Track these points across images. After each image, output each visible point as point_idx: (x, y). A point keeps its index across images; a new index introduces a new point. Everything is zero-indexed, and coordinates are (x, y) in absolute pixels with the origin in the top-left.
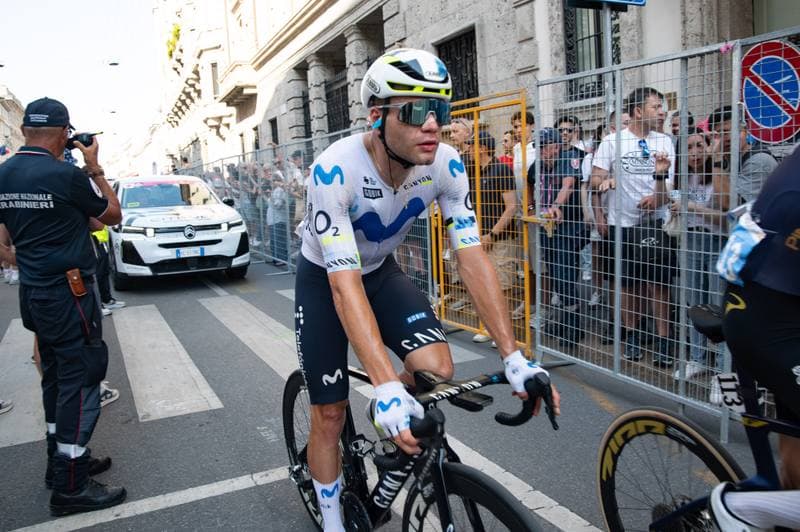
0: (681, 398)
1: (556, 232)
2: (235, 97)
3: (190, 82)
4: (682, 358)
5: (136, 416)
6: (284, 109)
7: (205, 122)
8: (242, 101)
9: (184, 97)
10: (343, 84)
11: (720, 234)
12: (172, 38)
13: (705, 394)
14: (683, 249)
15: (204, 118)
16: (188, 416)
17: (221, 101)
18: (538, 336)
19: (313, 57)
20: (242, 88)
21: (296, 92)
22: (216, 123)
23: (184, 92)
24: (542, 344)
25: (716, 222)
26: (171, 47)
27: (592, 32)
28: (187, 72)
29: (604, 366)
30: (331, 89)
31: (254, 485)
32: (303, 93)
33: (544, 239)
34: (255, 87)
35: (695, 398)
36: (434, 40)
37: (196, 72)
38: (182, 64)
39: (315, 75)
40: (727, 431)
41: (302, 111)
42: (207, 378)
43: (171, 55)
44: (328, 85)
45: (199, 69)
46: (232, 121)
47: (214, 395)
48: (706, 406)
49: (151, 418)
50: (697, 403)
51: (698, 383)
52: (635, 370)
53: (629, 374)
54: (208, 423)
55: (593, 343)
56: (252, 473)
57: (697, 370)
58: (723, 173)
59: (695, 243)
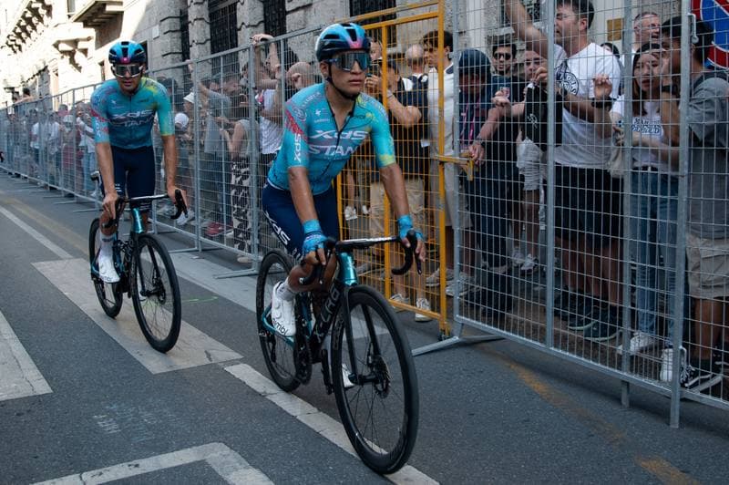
0: (625, 374)
1: (477, 174)
2: (95, 15)
4: (627, 327)
6: (156, 31)
7: (56, 46)
8: (104, 21)
9: (29, 15)
10: (230, 2)
11: (669, 173)
13: (655, 370)
14: (628, 191)
15: (54, 42)
17: (76, 21)
18: (456, 304)
20: (104, 5)
21: (173, 11)
22: (69, 48)
23: (29, 8)
24: (461, 314)
25: (665, 159)
29: (535, 339)
30: (216, 9)
32: (181, 12)
35: (641, 374)
40: (677, 413)
41: (179, 34)
42: (33, 357)
44: (212, 3)
46: (91, 45)
47: (42, 376)
48: (653, 383)
50: (643, 380)
51: (644, 356)
52: (572, 343)
53: (563, 348)
54: (29, 411)
55: (522, 311)
56: (81, 472)
57: (642, 344)
58: (672, 99)
59: (640, 185)
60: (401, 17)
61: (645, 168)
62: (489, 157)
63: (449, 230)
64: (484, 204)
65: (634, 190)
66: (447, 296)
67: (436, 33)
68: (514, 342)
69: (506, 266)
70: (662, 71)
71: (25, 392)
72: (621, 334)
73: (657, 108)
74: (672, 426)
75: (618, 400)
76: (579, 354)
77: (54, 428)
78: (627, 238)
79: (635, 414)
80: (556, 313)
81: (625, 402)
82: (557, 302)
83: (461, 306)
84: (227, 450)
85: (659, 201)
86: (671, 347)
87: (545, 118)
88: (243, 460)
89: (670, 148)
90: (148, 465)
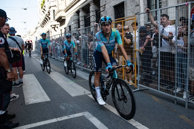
0: (176, 97)
1: (143, 53)
2: (59, 19)
3: (47, 15)
4: (176, 87)
5: (25, 103)
6: (73, 23)
7: (51, 26)
8: (61, 21)
9: (45, 19)
10: (89, 17)
11: (185, 53)
12: (42, 3)
13: (182, 96)
14: (176, 57)
15: (51, 25)
16: (40, 103)
17: (55, 21)
18: (138, 82)
19: (81, 9)
20: (61, 17)
21: (76, 19)
22: (54, 27)
23: (45, 18)
24: (139, 84)
25: (184, 50)
26: (42, 6)
27: (154, 4)
28: (46, 13)
29: (156, 89)
31: (57, 121)
32: (78, 19)
34: (65, 17)
35: (179, 97)
36: (113, 5)
37: (49, 13)
38: (45, 11)
39: (81, 14)
40: (187, 105)
41: (78, 24)
42: (47, 93)
43: (42, 8)
44: (85, 17)
45: (50, 12)
46: (59, 26)
47: (48, 97)
48: (182, 99)
50: (179, 98)
51: (180, 93)
52: (164, 90)
53: (162, 91)
54: (45, 105)
55: (153, 83)
56: (57, 118)
57: (179, 90)
58: (186, 37)
59: (179, 56)
60: (126, 19)
61: (180, 52)
62: (146, 50)
63: (137, 66)
64: (145, 60)
65: (178, 57)
66: (137, 80)
67: (134, 23)
68: (151, 90)
69: (150, 73)
70: (184, 30)
71: (45, 100)
72: (175, 88)
73: (182, 39)
74: (186, 108)
75: (174, 102)
76: (165, 93)
77: (51, 108)
78: (176, 67)
79: (177, 105)
80: (160, 84)
81: (175, 103)
82: (160, 81)
83: (139, 82)
84: (89, 113)
85: (183, 59)
86: (186, 91)
87: (158, 41)
88: (92, 116)
89: (185, 48)
90: (72, 116)
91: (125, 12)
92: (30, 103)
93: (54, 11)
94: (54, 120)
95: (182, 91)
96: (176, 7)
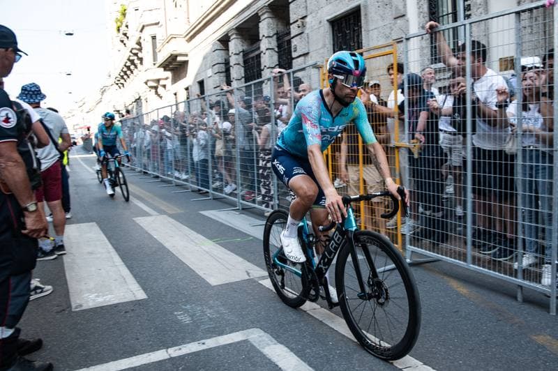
0: (520, 281)
1: (420, 154)
2: (170, 63)
3: (134, 51)
4: (520, 250)
5: (70, 306)
6: (210, 72)
7: (146, 83)
8: (176, 66)
9: (128, 64)
10: (257, 53)
11: (547, 149)
12: (120, 16)
13: (538, 278)
15: (145, 80)
16: (116, 306)
17: (159, 67)
18: (408, 239)
19: (234, 32)
20: (176, 56)
21: (220, 59)
22: (155, 85)
23: (129, 60)
24: (411, 245)
26: (119, 24)
27: (450, 11)
28: (132, 43)
29: (460, 259)
30: (248, 57)
31: (169, 357)
32: (226, 60)
33: (412, 160)
34: (186, 55)
35: (530, 280)
36: (329, 18)
37: (139, 44)
39: (235, 45)
41: (224, 74)
42: (135, 276)
43: (119, 30)
44: (245, 54)
45: (141, 41)
46: (168, 83)
47: (141, 288)
48: (538, 286)
49: (83, 308)
50: (532, 284)
51: (532, 269)
52: (484, 262)
53: (479, 265)
54: (132, 310)
55: (451, 242)
56: (167, 348)
57: (531, 260)
58: (548, 101)
59: (528, 157)
60: (366, 55)
61: (530, 147)
65: (524, 161)
66: (403, 235)
70: (542, 82)
71: (130, 298)
73: (537, 109)
74: (551, 314)
75: (515, 298)
76: (489, 268)
77: (149, 320)
79: (526, 306)
80: (473, 243)
81: (519, 298)
83: (411, 240)
84: (262, 333)
85: (540, 167)
86: (550, 263)
87: (465, 116)
88: (273, 340)
89: (547, 133)
90: (211, 343)
91: (363, 36)
92: (85, 307)
93: (154, 38)
94: (160, 355)
95: (540, 263)
96: (518, 13)
